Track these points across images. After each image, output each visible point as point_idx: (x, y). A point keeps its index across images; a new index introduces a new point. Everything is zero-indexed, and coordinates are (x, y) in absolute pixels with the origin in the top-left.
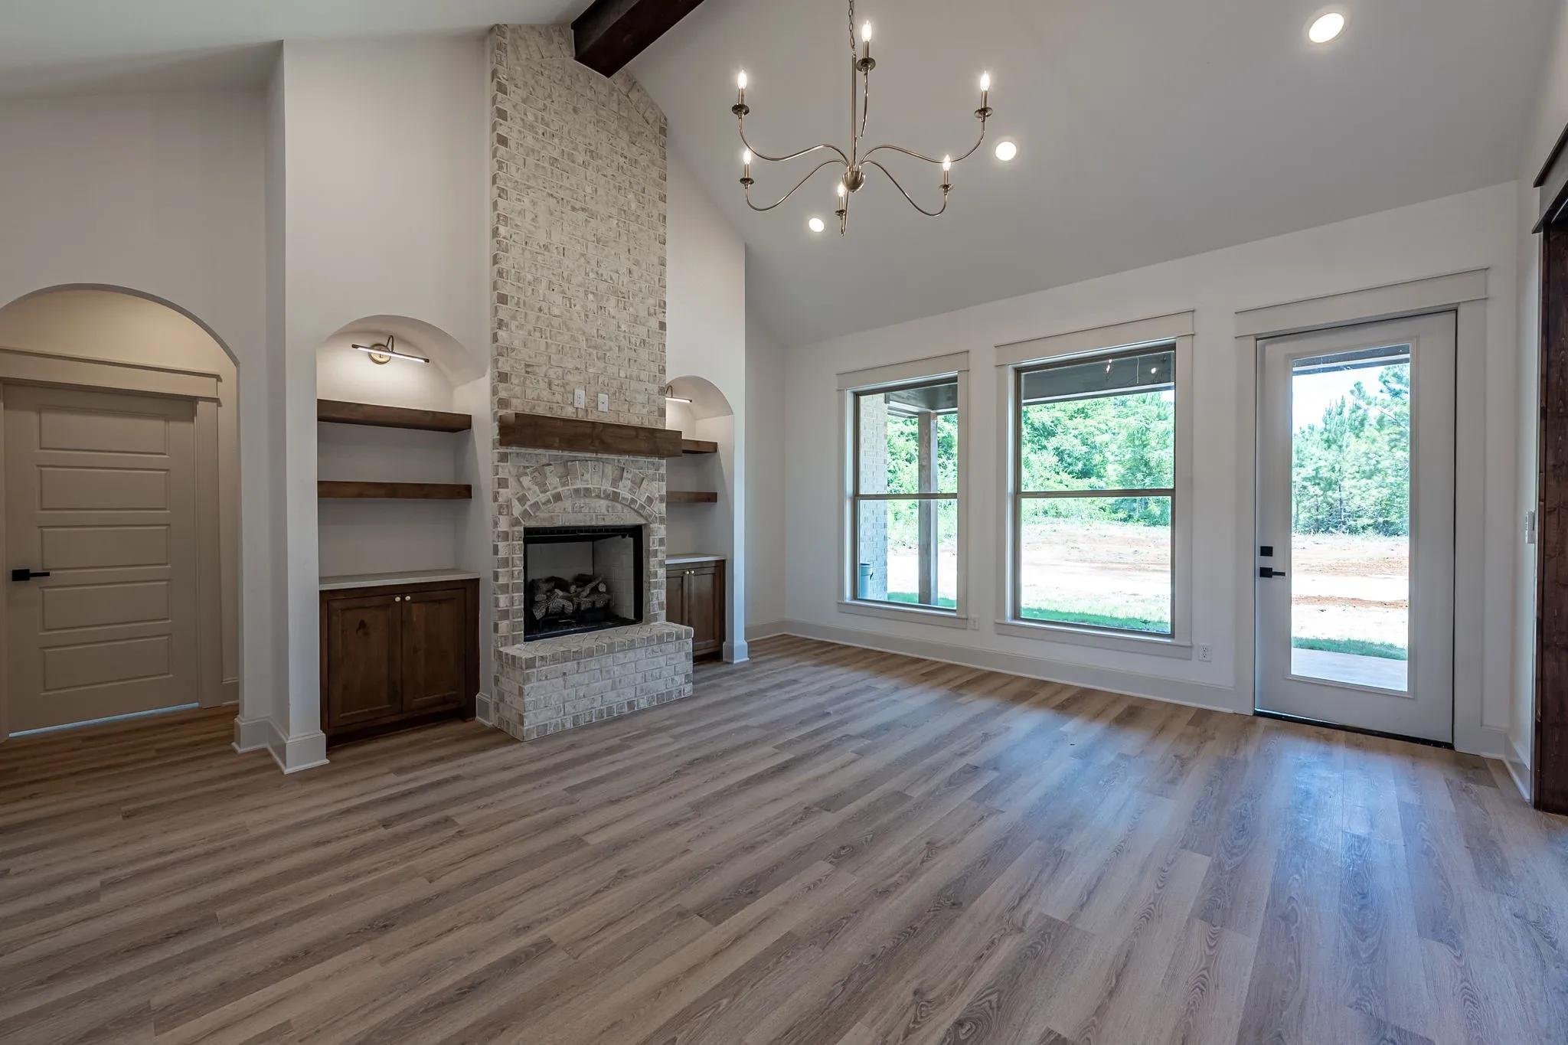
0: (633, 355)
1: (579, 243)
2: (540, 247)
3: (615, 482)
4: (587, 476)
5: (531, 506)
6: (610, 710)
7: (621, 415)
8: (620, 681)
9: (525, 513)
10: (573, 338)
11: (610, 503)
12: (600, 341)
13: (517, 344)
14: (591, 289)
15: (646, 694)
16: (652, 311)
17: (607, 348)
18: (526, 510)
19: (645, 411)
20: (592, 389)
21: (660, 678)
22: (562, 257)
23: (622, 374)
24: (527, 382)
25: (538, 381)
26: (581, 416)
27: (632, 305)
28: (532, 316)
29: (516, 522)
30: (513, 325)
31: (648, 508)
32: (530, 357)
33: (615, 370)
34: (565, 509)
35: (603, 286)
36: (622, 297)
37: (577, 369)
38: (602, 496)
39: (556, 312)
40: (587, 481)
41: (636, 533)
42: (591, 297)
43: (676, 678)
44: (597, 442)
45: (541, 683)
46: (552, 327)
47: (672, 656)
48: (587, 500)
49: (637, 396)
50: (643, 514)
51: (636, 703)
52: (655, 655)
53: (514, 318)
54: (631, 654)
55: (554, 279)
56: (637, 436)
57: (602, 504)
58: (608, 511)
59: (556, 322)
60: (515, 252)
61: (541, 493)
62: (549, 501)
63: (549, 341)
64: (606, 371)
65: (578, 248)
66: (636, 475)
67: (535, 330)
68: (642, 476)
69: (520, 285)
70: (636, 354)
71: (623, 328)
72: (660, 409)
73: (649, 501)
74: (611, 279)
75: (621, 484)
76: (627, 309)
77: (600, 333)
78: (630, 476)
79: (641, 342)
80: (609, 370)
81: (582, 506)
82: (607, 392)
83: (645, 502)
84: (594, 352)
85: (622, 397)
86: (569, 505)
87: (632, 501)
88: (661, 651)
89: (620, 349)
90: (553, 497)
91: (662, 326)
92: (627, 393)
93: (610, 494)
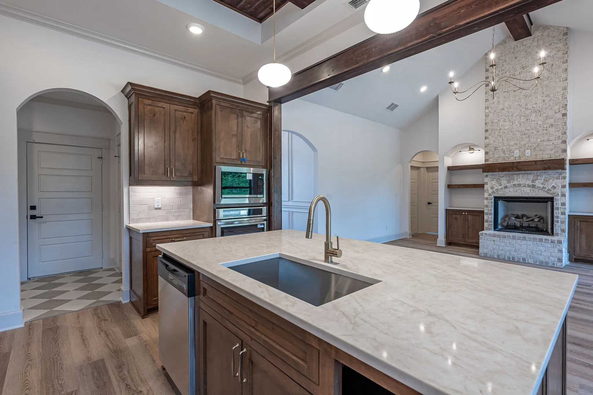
0: (545, 132)
1: (517, 101)
2: (500, 110)
3: (533, 181)
5: (495, 190)
6: (513, 258)
7: (538, 156)
8: (519, 250)
9: (493, 192)
10: (514, 134)
11: (531, 189)
12: (527, 132)
13: (491, 142)
14: (523, 115)
15: (533, 258)
16: (557, 111)
17: (531, 133)
18: (493, 191)
19: (553, 152)
20: (523, 150)
21: (541, 255)
22: (509, 109)
23: (539, 140)
24: (495, 153)
25: (499, 152)
26: (518, 160)
27: (544, 113)
28: (497, 132)
29: (490, 195)
30: (490, 137)
31: (552, 190)
32: (496, 145)
33: (534, 140)
34: (510, 191)
35: (528, 112)
36: (539, 112)
37: (516, 144)
38: (526, 186)
39: (507, 128)
40: (520, 181)
41: (552, 199)
42: (522, 118)
43: (551, 258)
44: (515, 169)
46: (505, 133)
47: (549, 248)
48: (520, 188)
49: (548, 147)
50: (550, 192)
51: (527, 260)
52: (538, 245)
53: (490, 135)
54: (524, 242)
55: (506, 118)
57: (528, 189)
58: (531, 191)
59: (506, 131)
60: (491, 116)
61: (499, 186)
62: (502, 188)
63: (504, 138)
64: (529, 141)
65: (517, 103)
66: (546, 178)
67: (498, 136)
68: (550, 178)
69: (493, 124)
70: (547, 131)
71: (539, 123)
72: (562, 150)
73: (554, 187)
74: (533, 107)
75: (537, 182)
76: (542, 115)
77: (527, 129)
78: (543, 178)
79: (550, 126)
80: (531, 141)
81: (517, 189)
82: (530, 149)
83: (551, 188)
84: (524, 136)
85: (539, 149)
86: (511, 190)
87: (543, 188)
88: (542, 245)
89: (538, 132)
90: (504, 187)
91: (564, 115)
92: (542, 147)
93: (530, 185)
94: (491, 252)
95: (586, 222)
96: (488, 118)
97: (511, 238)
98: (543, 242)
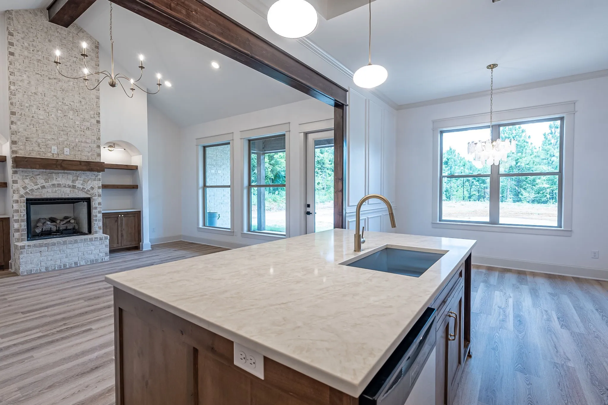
0: (82, 133)
1: (53, 91)
2: (32, 93)
3: (73, 181)
4: (58, 179)
5: (30, 190)
6: (65, 265)
7: (77, 156)
8: (70, 255)
9: (27, 193)
10: (51, 128)
11: (72, 189)
12: (64, 128)
13: (21, 130)
14: (60, 108)
15: (84, 260)
16: (92, 116)
17: (69, 131)
18: (27, 192)
19: (90, 154)
20: (61, 147)
21: (91, 254)
22: (44, 97)
23: (77, 140)
24: (27, 144)
25: (33, 144)
26: (55, 157)
27: (81, 114)
28: (29, 119)
29: (22, 196)
30: (19, 123)
31: (91, 191)
32: (28, 135)
33: (73, 139)
34: (47, 192)
35: (66, 108)
36: (76, 111)
37: (52, 139)
38: (67, 186)
39: (41, 118)
40: (59, 181)
41: (88, 201)
42: (59, 112)
43: (100, 254)
44: (59, 167)
45: (28, 255)
46: (39, 123)
47: (98, 246)
48: (59, 188)
49: (85, 149)
50: (89, 193)
51: (79, 263)
52: (88, 245)
53: (19, 120)
54: (76, 245)
55: (40, 105)
56: (81, 164)
57: (68, 190)
58: (71, 192)
59: (41, 121)
60: (19, 96)
61: (35, 185)
62: (39, 188)
63: (38, 129)
64: (68, 139)
65: (53, 93)
66: (85, 179)
67: (30, 125)
68: (88, 179)
69: (22, 108)
70: (84, 133)
71: (77, 123)
72: (97, 154)
73: (92, 188)
74: (70, 105)
75: (77, 182)
76: (79, 116)
77: (65, 125)
78: (82, 179)
79: (87, 128)
80: (70, 139)
81: (57, 190)
82: (69, 147)
83: (90, 189)
84: (62, 133)
85: (77, 149)
86: (50, 190)
87: (83, 188)
88: (92, 244)
89: (76, 131)
90: (41, 187)
91: (98, 122)
92: (80, 148)
93: (71, 186)
94: (37, 266)
96: (15, 98)
97: (62, 243)
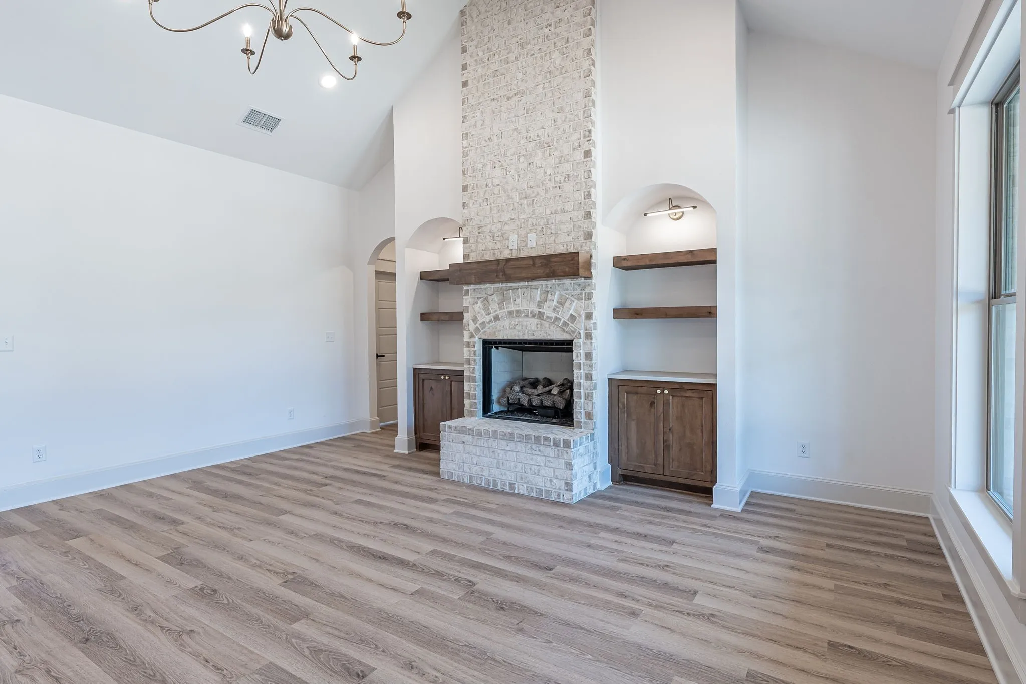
0: (558, 192)
1: (513, 122)
2: (486, 141)
3: (540, 303)
4: (518, 301)
5: (480, 324)
6: (495, 484)
7: (547, 247)
8: (503, 463)
9: (477, 329)
10: (509, 197)
11: (538, 321)
12: (530, 192)
13: (473, 215)
14: (522, 153)
15: (525, 483)
16: (576, 144)
17: (535, 194)
18: (477, 327)
19: (570, 238)
20: (522, 232)
21: (539, 475)
22: (501, 140)
23: (548, 212)
24: (479, 239)
25: (486, 236)
26: (515, 255)
27: (556, 149)
28: (482, 193)
30: (471, 203)
31: (570, 324)
32: (481, 221)
33: (542, 210)
34: (504, 326)
35: (530, 147)
36: (546, 146)
37: (512, 219)
38: (529, 315)
39: (497, 182)
40: (518, 304)
42: (522, 159)
43: (555, 481)
45: (450, 443)
46: (495, 194)
47: (550, 459)
48: (519, 319)
49: (562, 227)
50: (567, 330)
51: (516, 486)
52: (533, 452)
53: (471, 198)
54: (512, 445)
55: (495, 160)
56: (534, 264)
57: (532, 323)
58: (537, 328)
59: (496, 190)
60: (472, 154)
61: (486, 315)
62: (491, 321)
63: (493, 206)
64: (533, 212)
66: (561, 296)
67: (484, 201)
68: (567, 296)
69: (474, 174)
70: (561, 190)
71: (548, 173)
72: (585, 233)
73: (573, 318)
74: (538, 136)
75: (546, 305)
76: (552, 155)
77: (529, 185)
78: (556, 297)
79: (565, 178)
80: (537, 212)
81: (516, 323)
82: (535, 231)
83: (568, 320)
84: (525, 202)
85: (549, 232)
86: (507, 322)
87: (556, 319)
88: (539, 451)
89: (546, 192)
90: (494, 318)
91: (587, 154)
92: (553, 227)
93: (536, 314)
94: (459, 469)
95: (637, 393)
96: (468, 159)
97: (491, 435)
98: (541, 444)
